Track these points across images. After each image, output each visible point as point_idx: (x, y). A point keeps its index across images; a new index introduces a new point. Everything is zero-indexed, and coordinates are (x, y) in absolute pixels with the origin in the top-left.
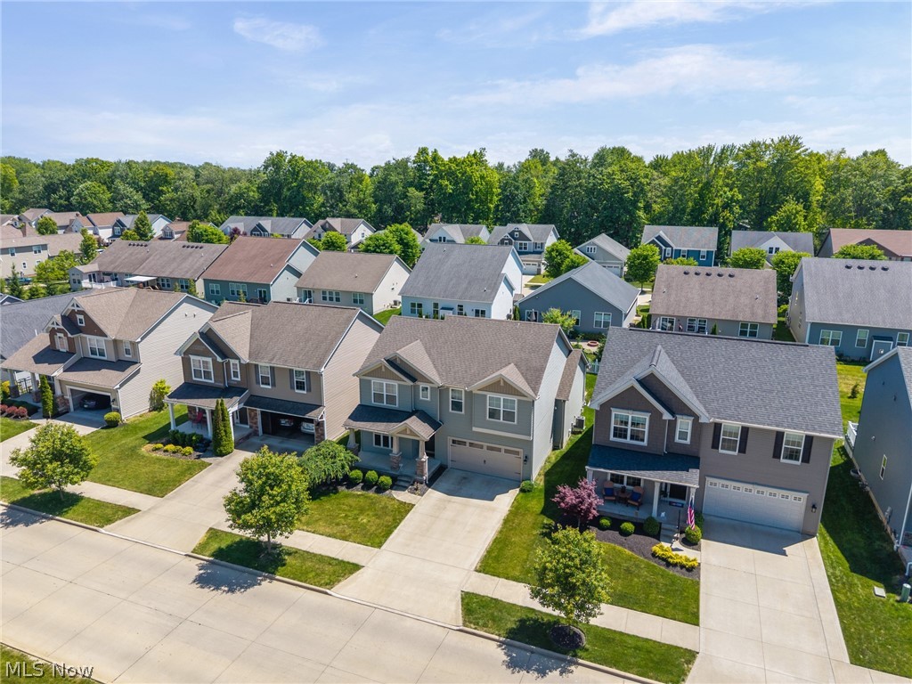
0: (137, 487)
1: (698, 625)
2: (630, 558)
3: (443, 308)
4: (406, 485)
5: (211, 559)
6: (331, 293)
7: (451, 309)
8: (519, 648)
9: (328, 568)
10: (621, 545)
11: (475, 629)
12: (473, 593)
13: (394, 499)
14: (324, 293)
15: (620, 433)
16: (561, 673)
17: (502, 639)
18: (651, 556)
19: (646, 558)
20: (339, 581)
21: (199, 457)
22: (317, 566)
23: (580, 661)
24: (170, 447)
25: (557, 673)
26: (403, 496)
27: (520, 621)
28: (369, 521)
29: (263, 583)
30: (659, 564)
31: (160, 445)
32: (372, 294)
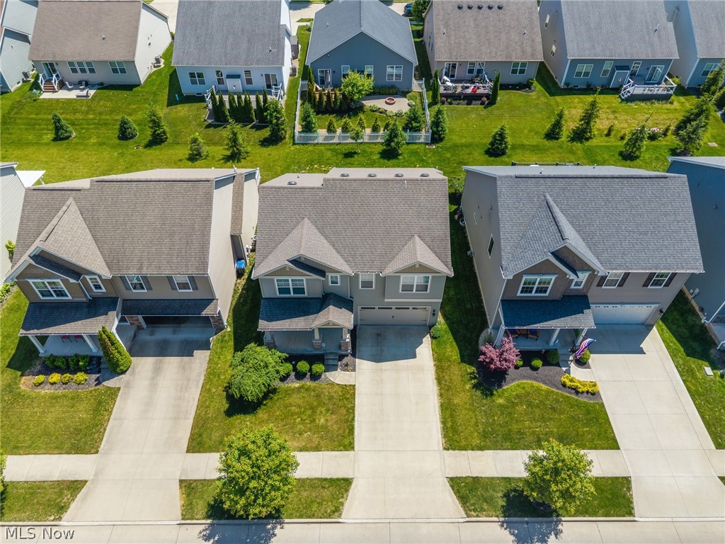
0: (56, 448)
1: (618, 448)
2: (548, 392)
3: (229, 76)
4: (335, 363)
5: (209, 521)
6: (80, 64)
7: (238, 76)
8: (517, 522)
9: (326, 493)
10: (536, 379)
11: (477, 516)
12: (457, 477)
13: (333, 384)
14: (71, 64)
15: (527, 290)
16: (556, 535)
17: (502, 519)
18: (561, 386)
19: (558, 389)
20: (342, 504)
21: (99, 382)
22: (314, 494)
23: (563, 519)
24: (55, 377)
25: (552, 537)
26: (339, 377)
27: (505, 496)
28: (327, 420)
29: (276, 531)
30: (570, 393)
31: (41, 378)
32: (134, 62)
